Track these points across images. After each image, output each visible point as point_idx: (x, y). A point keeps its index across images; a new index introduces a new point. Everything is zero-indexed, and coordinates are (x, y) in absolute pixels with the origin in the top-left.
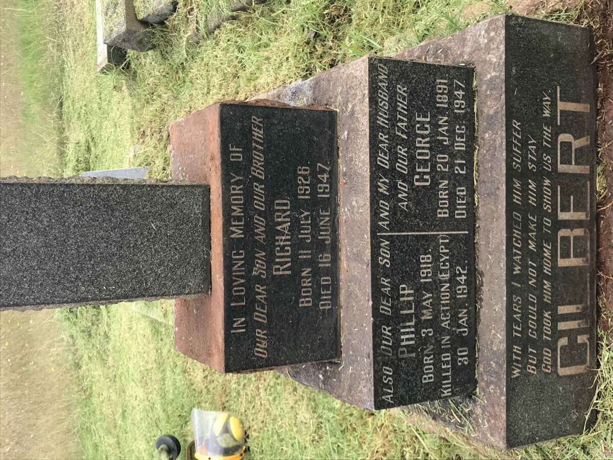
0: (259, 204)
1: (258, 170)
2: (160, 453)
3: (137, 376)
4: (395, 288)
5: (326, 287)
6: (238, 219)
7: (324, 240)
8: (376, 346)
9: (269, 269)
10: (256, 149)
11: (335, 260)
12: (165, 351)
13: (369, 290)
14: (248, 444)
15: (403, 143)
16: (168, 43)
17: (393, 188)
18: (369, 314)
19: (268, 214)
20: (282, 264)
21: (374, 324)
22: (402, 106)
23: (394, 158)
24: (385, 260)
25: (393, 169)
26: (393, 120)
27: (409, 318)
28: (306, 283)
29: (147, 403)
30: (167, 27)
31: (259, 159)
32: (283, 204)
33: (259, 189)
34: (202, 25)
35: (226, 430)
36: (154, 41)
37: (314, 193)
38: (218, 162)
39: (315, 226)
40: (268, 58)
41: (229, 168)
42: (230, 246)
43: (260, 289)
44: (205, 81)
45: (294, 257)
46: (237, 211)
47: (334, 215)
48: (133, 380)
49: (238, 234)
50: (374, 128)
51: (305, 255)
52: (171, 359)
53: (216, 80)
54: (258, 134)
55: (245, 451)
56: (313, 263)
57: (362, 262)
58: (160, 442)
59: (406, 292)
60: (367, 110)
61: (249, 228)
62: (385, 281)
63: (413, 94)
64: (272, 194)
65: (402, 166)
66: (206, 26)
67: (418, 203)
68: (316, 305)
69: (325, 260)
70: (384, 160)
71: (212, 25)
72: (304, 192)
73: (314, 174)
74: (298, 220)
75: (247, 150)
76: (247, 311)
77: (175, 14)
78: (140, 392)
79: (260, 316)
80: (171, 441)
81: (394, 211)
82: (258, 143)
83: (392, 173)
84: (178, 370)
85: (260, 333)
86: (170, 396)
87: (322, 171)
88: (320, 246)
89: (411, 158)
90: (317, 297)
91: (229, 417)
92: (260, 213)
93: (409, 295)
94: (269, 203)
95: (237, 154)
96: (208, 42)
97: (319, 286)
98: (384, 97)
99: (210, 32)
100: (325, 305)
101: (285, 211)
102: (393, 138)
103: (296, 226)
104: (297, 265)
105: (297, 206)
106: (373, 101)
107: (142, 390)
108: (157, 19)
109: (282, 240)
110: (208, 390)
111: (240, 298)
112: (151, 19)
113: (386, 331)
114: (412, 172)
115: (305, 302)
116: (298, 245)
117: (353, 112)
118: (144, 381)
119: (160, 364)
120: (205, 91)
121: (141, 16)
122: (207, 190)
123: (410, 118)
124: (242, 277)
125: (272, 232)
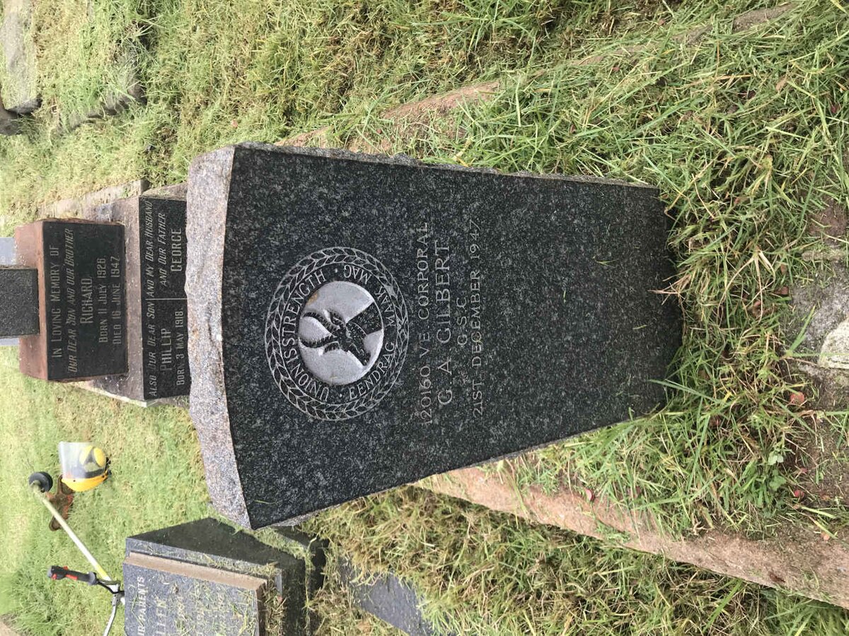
0: (70, 280)
1: (70, 259)
2: (32, 487)
3: (11, 425)
4: (158, 331)
5: (118, 331)
6: (56, 290)
7: (115, 303)
8: (145, 363)
9: (78, 320)
10: (67, 248)
11: (124, 315)
12: (38, 400)
13: (140, 332)
14: (110, 468)
15: (163, 247)
16: (35, 130)
17: (157, 273)
18: (140, 345)
19: (77, 287)
20: (86, 317)
21: (144, 351)
22: (162, 225)
23: (157, 255)
24: (151, 313)
25: (156, 262)
26: (156, 234)
27: (168, 348)
28: (104, 328)
29: (22, 450)
30: (33, 118)
31: (70, 255)
32: (87, 282)
33: (70, 272)
34: (64, 123)
35: (91, 459)
36: (21, 129)
37: (109, 274)
38: (42, 255)
39: (109, 294)
40: (117, 159)
41: (49, 259)
42: (50, 306)
43: (71, 331)
44: (68, 169)
45: (95, 313)
46: (55, 285)
47: (123, 287)
48: (8, 431)
49: (56, 299)
50: (143, 238)
51: (102, 311)
52: (43, 407)
53: (77, 170)
54: (69, 239)
55: (107, 474)
56: (108, 316)
57: (137, 315)
58: (32, 479)
59: (166, 333)
60: (138, 227)
61: (63, 295)
62: (151, 327)
63: (169, 219)
64: (79, 274)
65: (163, 260)
66: (68, 123)
67: (173, 281)
68: (110, 342)
69: (116, 315)
70: (150, 257)
71: (72, 124)
72: (101, 272)
73: (109, 263)
74: (98, 291)
75: (62, 249)
76: (63, 345)
77: (40, 109)
78: (14, 441)
79: (72, 347)
80: (43, 476)
81: (157, 286)
82: (69, 244)
83: (156, 264)
84: (50, 416)
85: (71, 358)
86: (43, 440)
87: (114, 261)
88: (113, 307)
89: (169, 256)
90: (111, 337)
91: (94, 448)
92: (71, 286)
93: (167, 335)
94: (77, 280)
95: (55, 251)
96: (71, 136)
97: (113, 330)
98: (149, 221)
99: (71, 129)
100: (116, 342)
101: (88, 285)
102: (155, 243)
103: (96, 295)
104: (97, 318)
105: (97, 282)
106: (142, 222)
107: (16, 438)
108: (24, 111)
109: (87, 303)
110: (77, 429)
111: (57, 337)
112: (18, 111)
113: (152, 355)
114: (169, 263)
115: (103, 339)
116: (98, 306)
117: (131, 228)
118: (18, 430)
119: (33, 414)
120: (69, 176)
121: (9, 107)
122: (36, 271)
123: (168, 232)
124: (59, 324)
125: (79, 297)
